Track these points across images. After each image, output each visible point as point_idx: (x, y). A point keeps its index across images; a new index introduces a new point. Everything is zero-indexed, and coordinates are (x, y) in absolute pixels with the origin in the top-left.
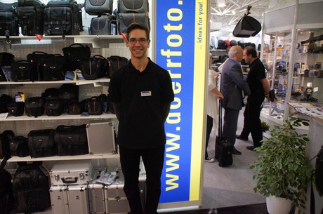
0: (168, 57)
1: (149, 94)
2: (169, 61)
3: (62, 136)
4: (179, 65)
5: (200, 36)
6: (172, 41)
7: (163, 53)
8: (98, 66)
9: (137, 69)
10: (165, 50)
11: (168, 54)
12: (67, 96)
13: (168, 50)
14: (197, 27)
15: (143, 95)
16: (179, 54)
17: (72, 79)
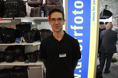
0: (75, 30)
1: (65, 55)
2: (75, 32)
3: (14, 74)
4: (81, 35)
5: (94, 17)
6: (77, 20)
7: (72, 27)
8: (33, 35)
9: (57, 39)
10: (73, 26)
11: (75, 28)
12: (18, 51)
13: (75, 26)
14: (92, 12)
15: (60, 56)
16: (81, 28)
17: (19, 43)
